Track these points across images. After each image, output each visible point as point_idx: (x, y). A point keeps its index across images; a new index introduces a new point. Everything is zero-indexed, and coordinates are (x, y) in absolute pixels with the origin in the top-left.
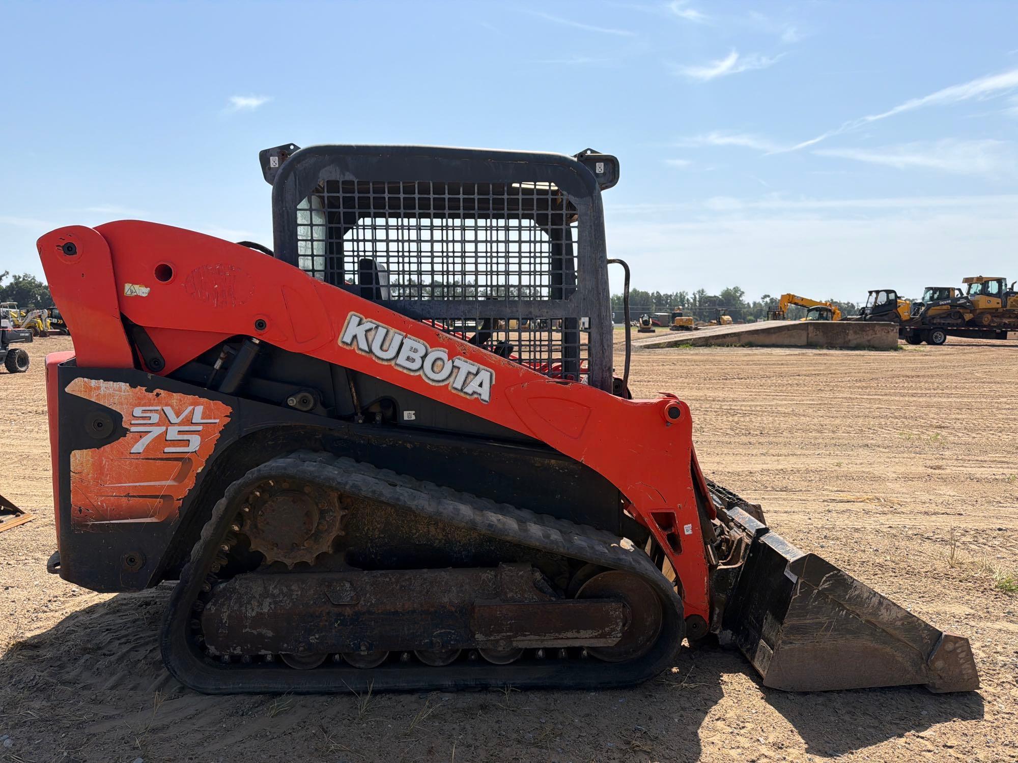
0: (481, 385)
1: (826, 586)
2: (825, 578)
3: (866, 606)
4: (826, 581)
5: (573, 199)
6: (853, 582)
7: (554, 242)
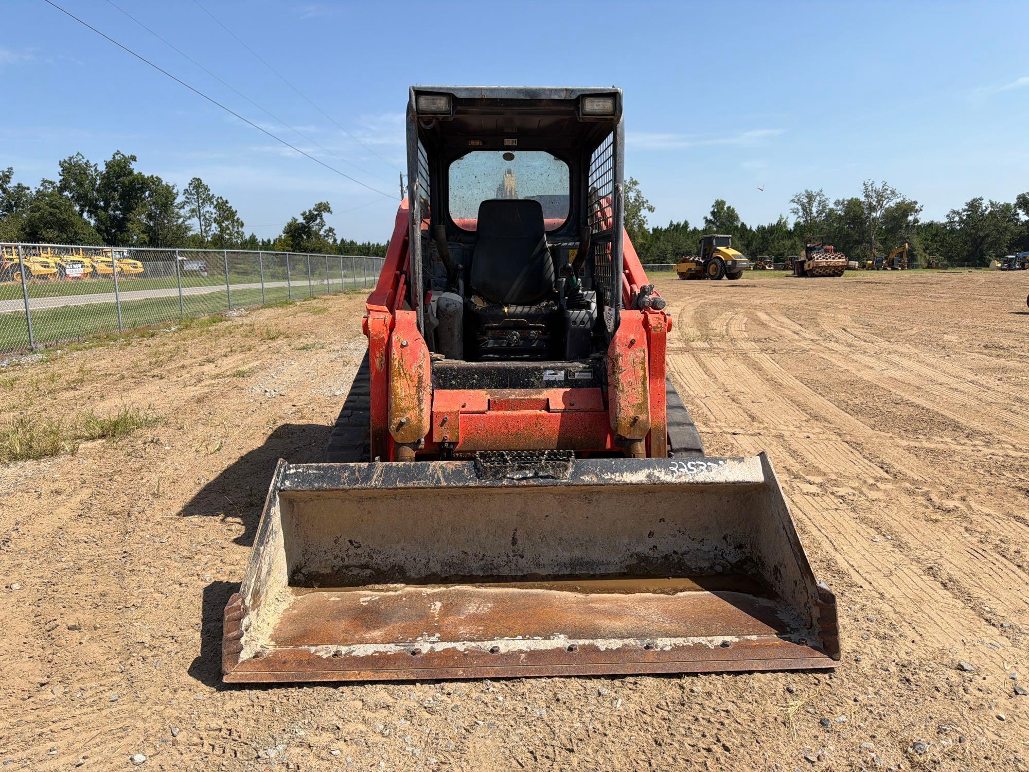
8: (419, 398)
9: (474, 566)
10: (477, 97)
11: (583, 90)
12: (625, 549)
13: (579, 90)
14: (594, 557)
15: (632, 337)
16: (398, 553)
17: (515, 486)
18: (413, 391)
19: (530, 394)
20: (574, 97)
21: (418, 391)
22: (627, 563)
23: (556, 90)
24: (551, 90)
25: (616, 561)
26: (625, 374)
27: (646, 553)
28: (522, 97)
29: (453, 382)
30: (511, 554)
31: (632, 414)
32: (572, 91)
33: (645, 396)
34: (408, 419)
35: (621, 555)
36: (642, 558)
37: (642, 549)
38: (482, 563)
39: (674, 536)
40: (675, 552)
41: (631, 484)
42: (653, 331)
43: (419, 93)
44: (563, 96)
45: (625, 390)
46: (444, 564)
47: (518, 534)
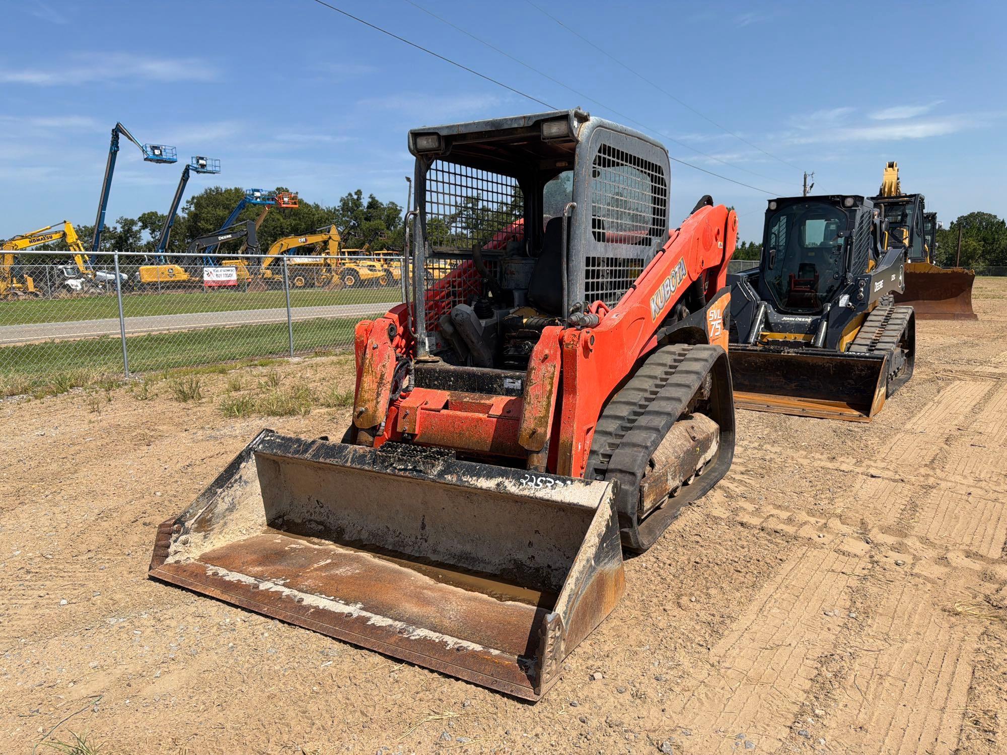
8: (378, 392)
9: (390, 540)
10: (455, 133)
11: (538, 116)
12: (507, 553)
13: (535, 116)
14: (480, 555)
15: (547, 352)
16: (346, 518)
17: (394, 475)
18: (375, 386)
19: (482, 399)
20: (531, 123)
21: (378, 387)
22: (504, 566)
23: (516, 119)
24: (512, 120)
25: (496, 561)
26: (535, 387)
27: (524, 561)
28: (489, 129)
29: (436, 383)
30: (419, 537)
31: (532, 426)
32: (529, 118)
33: (547, 411)
34: (366, 409)
35: (501, 558)
36: (519, 565)
37: (522, 556)
38: (397, 539)
39: (551, 550)
40: (549, 566)
41: (481, 489)
42: (565, 348)
43: (416, 135)
44: (522, 123)
45: (532, 402)
46: (371, 533)
47: (426, 520)
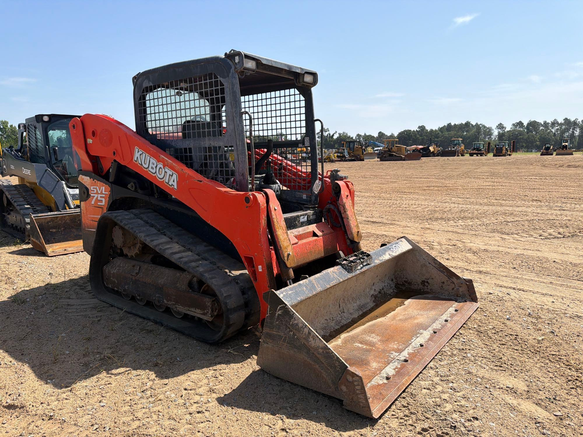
0: (174, 181)
1: (280, 312)
2: (279, 308)
3: (301, 332)
4: (280, 310)
5: (222, 80)
6: (293, 314)
7: (212, 105)
15: (346, 194)
31: (356, 230)
